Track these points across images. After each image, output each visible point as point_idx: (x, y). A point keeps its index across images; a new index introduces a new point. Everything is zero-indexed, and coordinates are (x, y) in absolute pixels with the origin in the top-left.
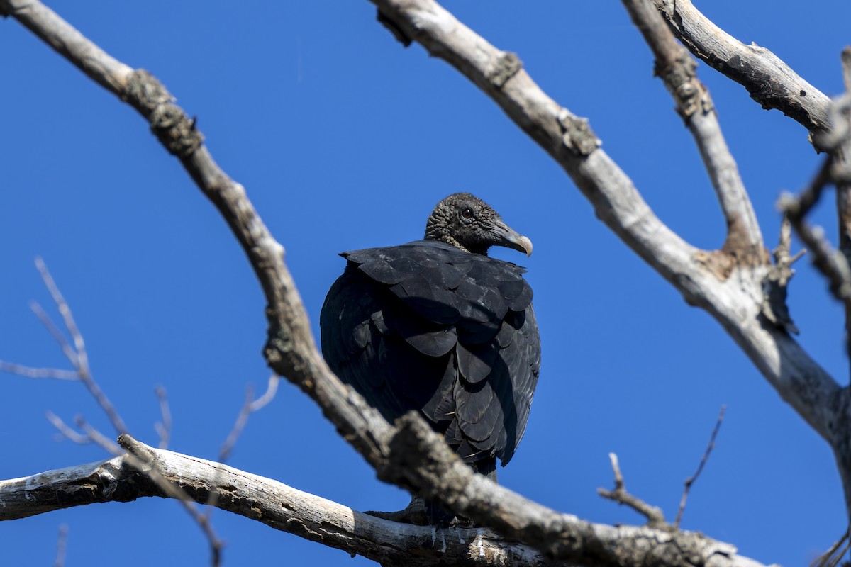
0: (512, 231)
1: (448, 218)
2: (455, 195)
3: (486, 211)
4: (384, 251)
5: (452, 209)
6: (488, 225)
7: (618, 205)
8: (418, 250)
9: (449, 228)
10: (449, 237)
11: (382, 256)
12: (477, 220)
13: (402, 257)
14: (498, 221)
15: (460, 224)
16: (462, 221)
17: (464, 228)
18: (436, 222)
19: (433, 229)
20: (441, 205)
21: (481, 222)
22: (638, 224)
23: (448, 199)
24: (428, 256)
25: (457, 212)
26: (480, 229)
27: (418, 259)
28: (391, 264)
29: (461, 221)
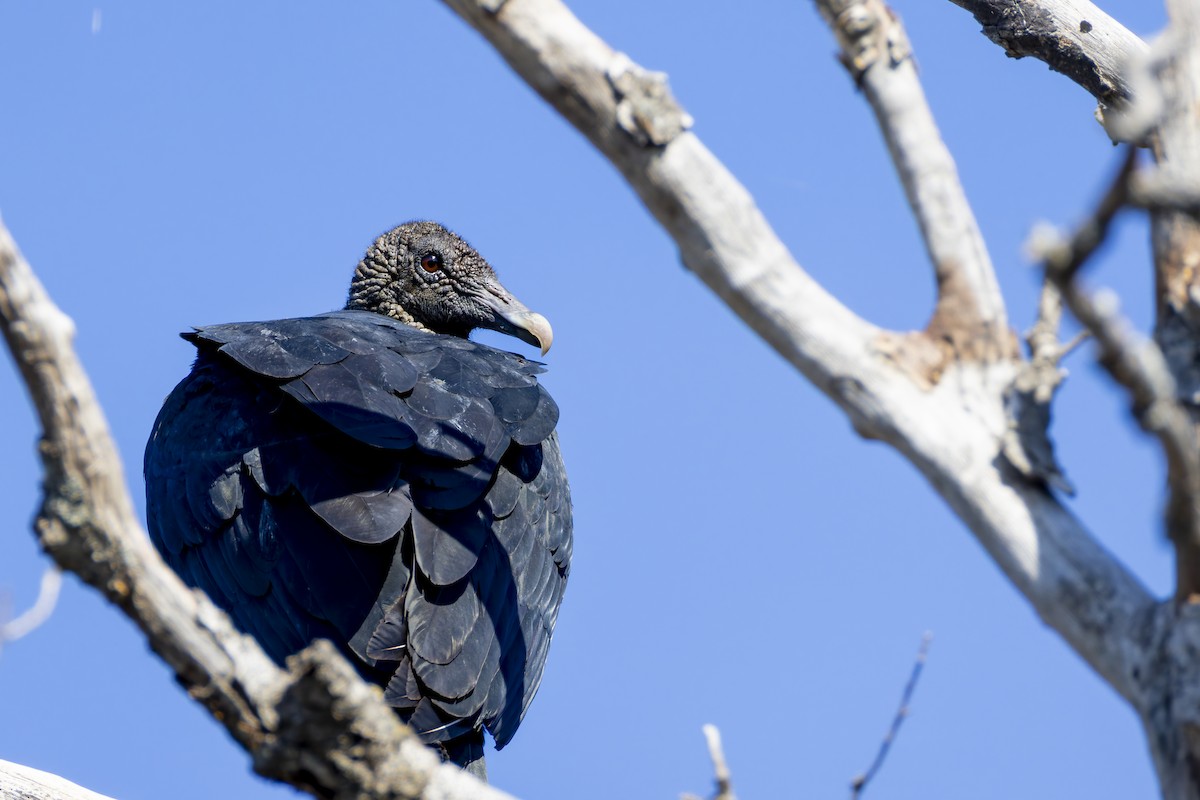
0: (515, 303)
1: (394, 269)
2: (410, 224)
3: (468, 260)
4: (270, 325)
5: (402, 251)
6: (470, 286)
7: (723, 243)
8: (336, 324)
9: (395, 289)
10: (393, 306)
11: (266, 332)
12: (448, 273)
13: (304, 334)
14: (490, 281)
15: (415, 283)
16: (421, 275)
17: (422, 290)
18: (370, 276)
19: (363, 288)
20: (382, 242)
21: (459, 282)
22: (762, 279)
23: (397, 231)
24: (355, 333)
25: (412, 258)
26: (453, 295)
27: (336, 338)
28: (283, 344)
29: (417, 277)
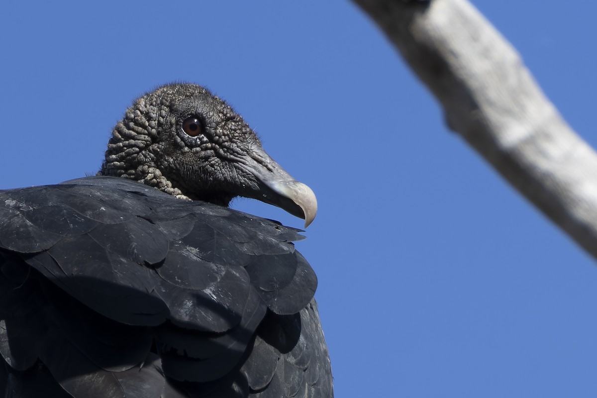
0: (278, 170)
1: (154, 131)
2: (173, 86)
3: (232, 125)
4: (15, 194)
5: (164, 113)
6: (233, 152)
7: (491, 104)
8: (84, 192)
9: (154, 152)
10: (151, 170)
11: (11, 202)
12: (211, 138)
13: (50, 204)
14: (254, 148)
15: (177, 146)
16: (182, 139)
17: (183, 153)
18: (128, 137)
19: (120, 149)
20: (143, 103)
21: (222, 147)
22: (531, 140)
23: (159, 92)
24: (103, 202)
25: (173, 120)
26: (215, 160)
27: (83, 208)
28: (29, 215)
29: (179, 140)
